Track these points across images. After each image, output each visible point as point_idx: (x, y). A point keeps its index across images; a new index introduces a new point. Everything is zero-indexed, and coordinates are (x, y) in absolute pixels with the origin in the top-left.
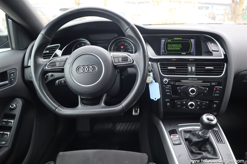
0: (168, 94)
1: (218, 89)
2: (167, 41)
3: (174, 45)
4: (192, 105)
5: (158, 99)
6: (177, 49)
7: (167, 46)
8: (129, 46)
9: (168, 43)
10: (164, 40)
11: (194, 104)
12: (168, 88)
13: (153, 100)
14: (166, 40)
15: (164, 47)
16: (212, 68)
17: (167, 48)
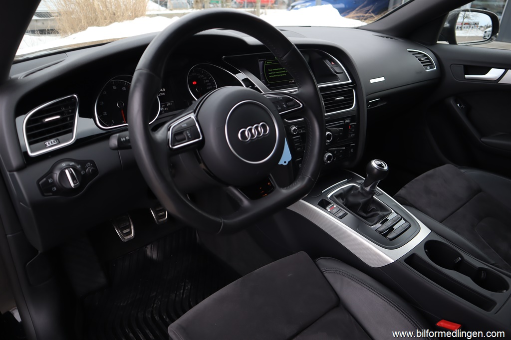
0: (298, 149)
1: (353, 126)
2: (266, 63)
3: (277, 69)
4: (329, 157)
5: (289, 162)
6: (282, 75)
7: (267, 72)
8: (205, 80)
9: (268, 67)
10: (262, 62)
11: (330, 154)
12: (298, 140)
13: (282, 165)
14: (264, 61)
15: (264, 73)
16: (343, 98)
17: (268, 75)
